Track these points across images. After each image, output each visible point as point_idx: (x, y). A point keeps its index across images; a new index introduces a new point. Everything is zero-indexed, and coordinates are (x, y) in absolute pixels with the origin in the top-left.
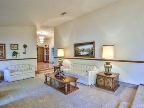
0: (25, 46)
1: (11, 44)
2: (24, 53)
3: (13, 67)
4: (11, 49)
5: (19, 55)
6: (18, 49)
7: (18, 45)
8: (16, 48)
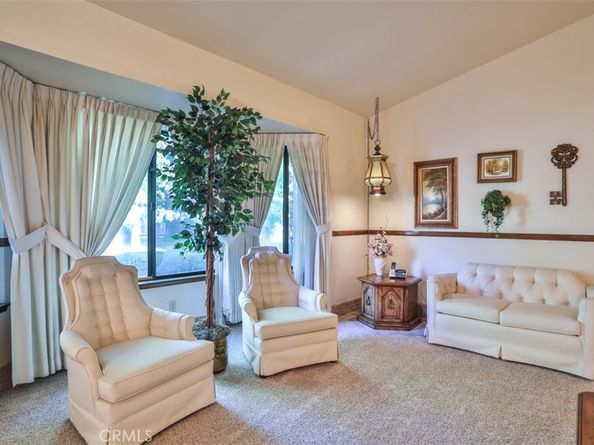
0: (564, 156)
1: (480, 156)
2: (559, 198)
3: (480, 272)
4: (480, 181)
5: (522, 215)
6: (513, 179)
7: (514, 153)
8: (508, 174)
